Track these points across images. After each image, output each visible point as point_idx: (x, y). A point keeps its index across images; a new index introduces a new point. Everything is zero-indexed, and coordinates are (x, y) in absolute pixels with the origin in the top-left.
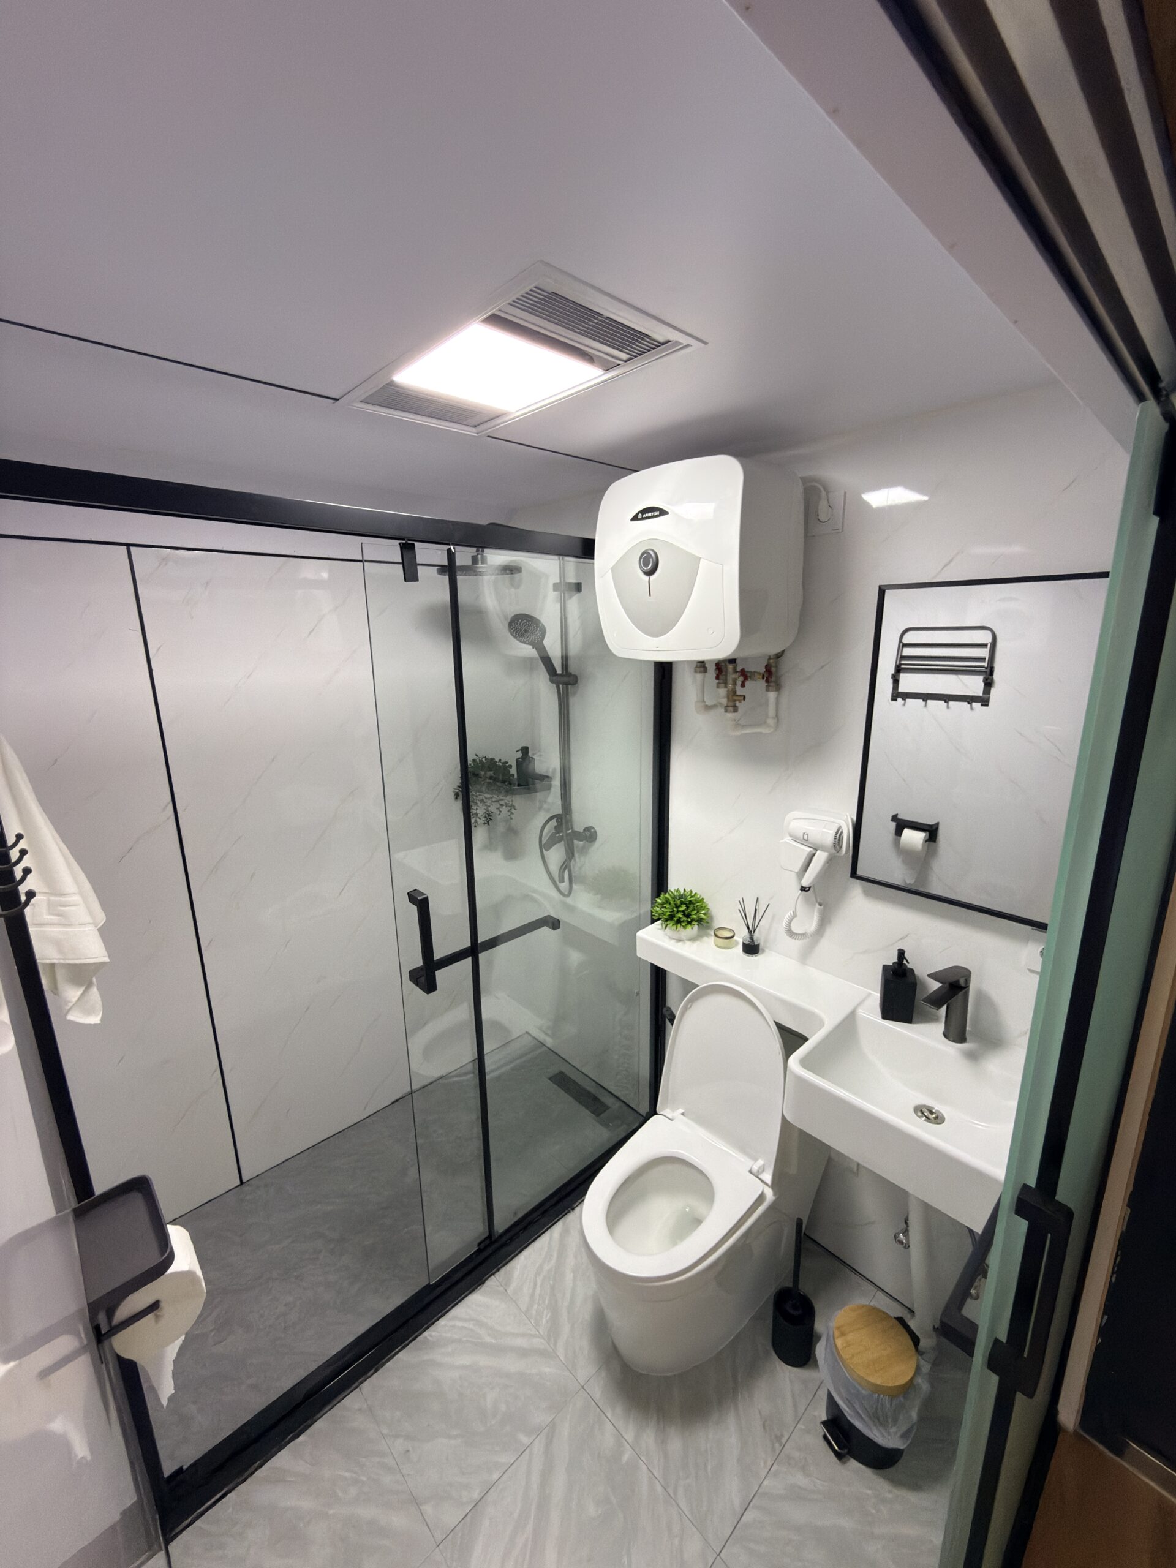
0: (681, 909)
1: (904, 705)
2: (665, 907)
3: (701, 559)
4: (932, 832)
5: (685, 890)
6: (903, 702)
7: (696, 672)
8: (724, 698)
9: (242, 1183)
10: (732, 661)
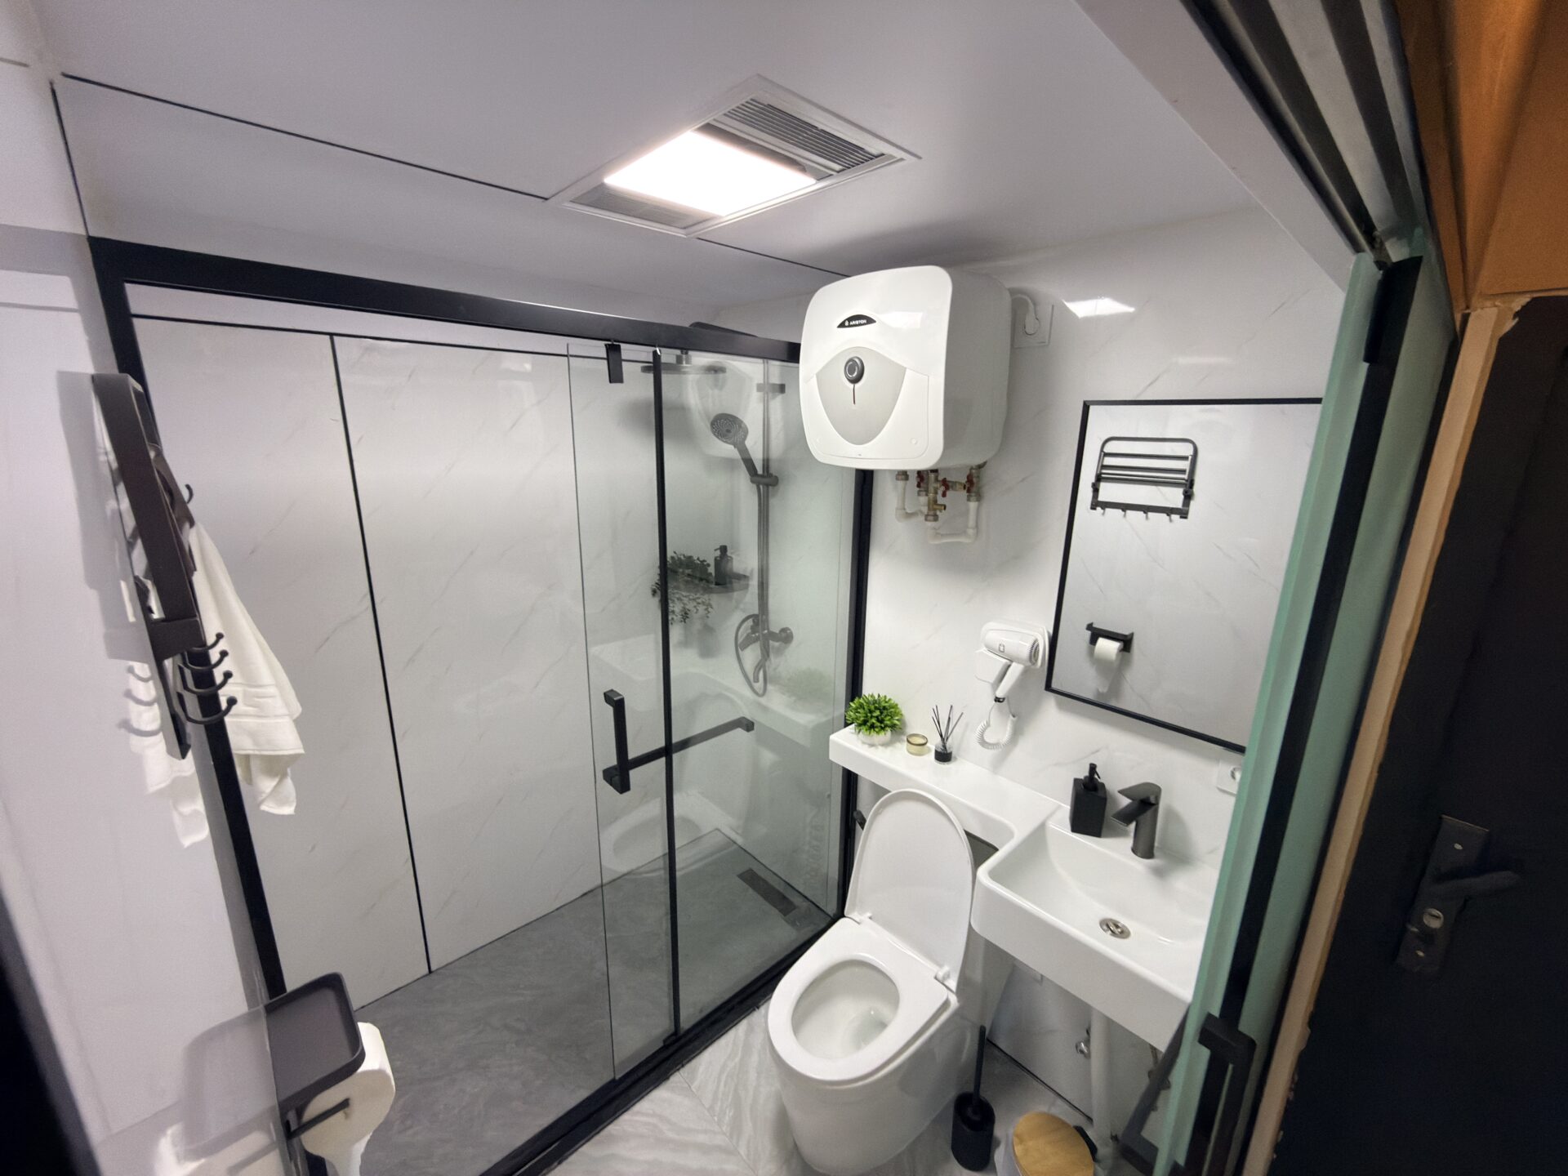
0: (875, 714)
1: (1103, 514)
2: (859, 713)
3: (907, 370)
4: (1126, 642)
5: (879, 696)
6: (1102, 511)
7: (897, 479)
8: (924, 506)
9: (430, 971)
10: (935, 471)
